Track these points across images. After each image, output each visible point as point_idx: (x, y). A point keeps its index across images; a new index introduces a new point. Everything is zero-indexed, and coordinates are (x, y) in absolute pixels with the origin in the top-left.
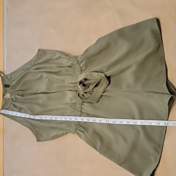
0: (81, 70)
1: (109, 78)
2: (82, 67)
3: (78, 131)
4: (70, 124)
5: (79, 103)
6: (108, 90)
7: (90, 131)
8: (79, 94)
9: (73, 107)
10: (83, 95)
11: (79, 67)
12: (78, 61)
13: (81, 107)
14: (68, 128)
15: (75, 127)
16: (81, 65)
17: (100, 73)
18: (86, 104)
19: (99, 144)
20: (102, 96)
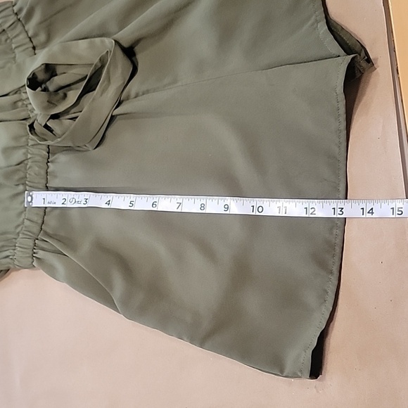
0: (31, 45)
1: (129, 52)
2: (36, 35)
3: (41, 254)
4: (12, 236)
5: (38, 158)
6: (133, 94)
7: (86, 246)
8: (31, 127)
9: (16, 177)
10: (46, 127)
11: (23, 36)
12: (16, 14)
13: (43, 172)
14: (7, 253)
15: (31, 243)
16: (31, 26)
17: (98, 40)
18: (62, 158)
19: (118, 286)
20: (113, 118)
